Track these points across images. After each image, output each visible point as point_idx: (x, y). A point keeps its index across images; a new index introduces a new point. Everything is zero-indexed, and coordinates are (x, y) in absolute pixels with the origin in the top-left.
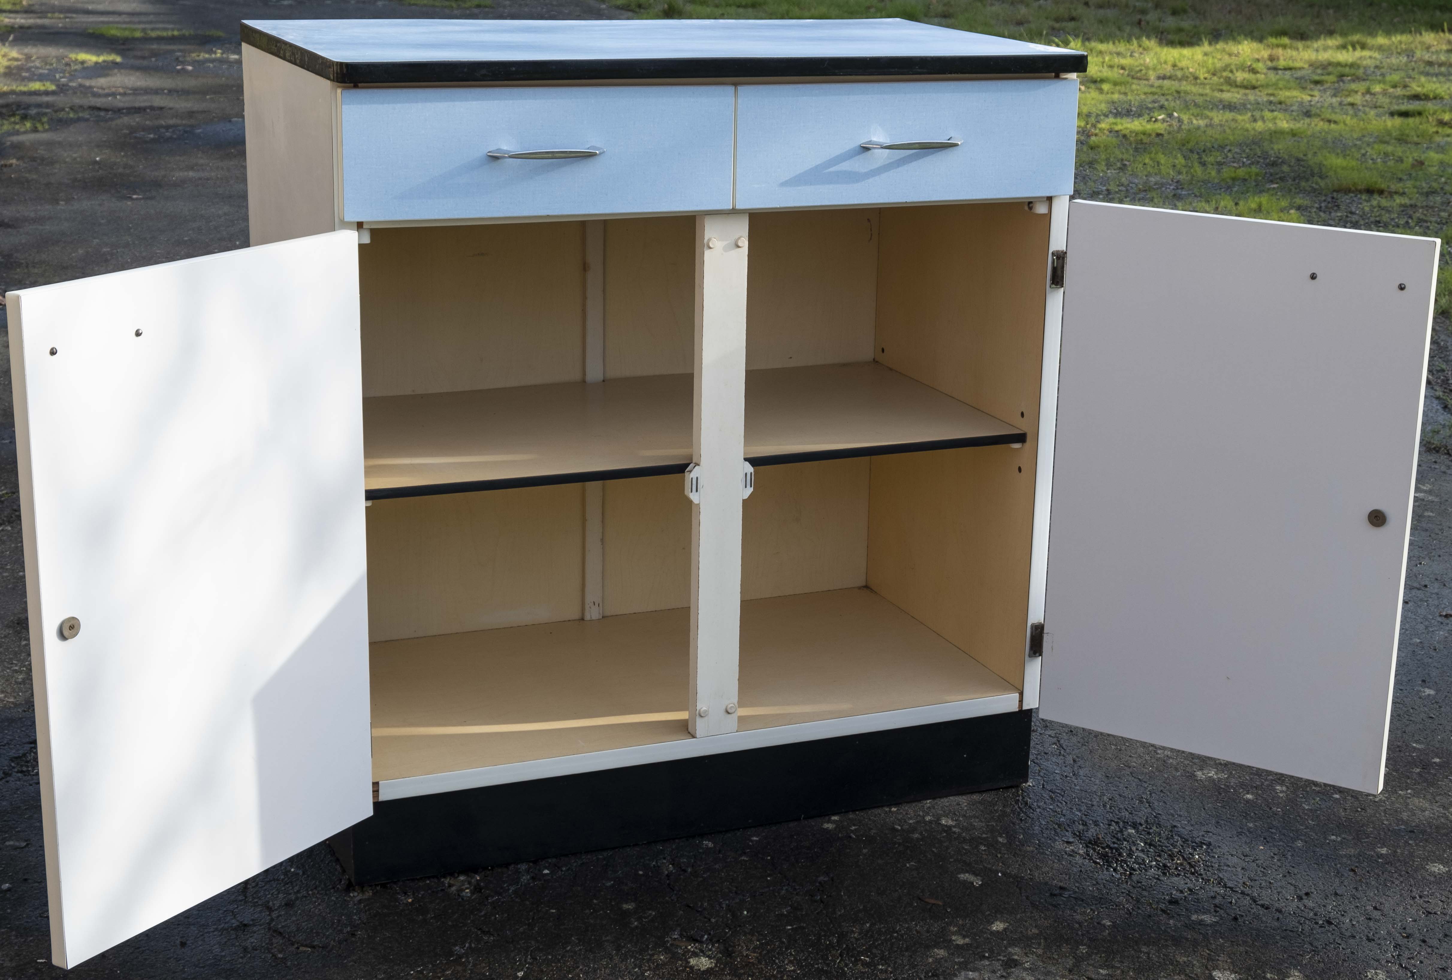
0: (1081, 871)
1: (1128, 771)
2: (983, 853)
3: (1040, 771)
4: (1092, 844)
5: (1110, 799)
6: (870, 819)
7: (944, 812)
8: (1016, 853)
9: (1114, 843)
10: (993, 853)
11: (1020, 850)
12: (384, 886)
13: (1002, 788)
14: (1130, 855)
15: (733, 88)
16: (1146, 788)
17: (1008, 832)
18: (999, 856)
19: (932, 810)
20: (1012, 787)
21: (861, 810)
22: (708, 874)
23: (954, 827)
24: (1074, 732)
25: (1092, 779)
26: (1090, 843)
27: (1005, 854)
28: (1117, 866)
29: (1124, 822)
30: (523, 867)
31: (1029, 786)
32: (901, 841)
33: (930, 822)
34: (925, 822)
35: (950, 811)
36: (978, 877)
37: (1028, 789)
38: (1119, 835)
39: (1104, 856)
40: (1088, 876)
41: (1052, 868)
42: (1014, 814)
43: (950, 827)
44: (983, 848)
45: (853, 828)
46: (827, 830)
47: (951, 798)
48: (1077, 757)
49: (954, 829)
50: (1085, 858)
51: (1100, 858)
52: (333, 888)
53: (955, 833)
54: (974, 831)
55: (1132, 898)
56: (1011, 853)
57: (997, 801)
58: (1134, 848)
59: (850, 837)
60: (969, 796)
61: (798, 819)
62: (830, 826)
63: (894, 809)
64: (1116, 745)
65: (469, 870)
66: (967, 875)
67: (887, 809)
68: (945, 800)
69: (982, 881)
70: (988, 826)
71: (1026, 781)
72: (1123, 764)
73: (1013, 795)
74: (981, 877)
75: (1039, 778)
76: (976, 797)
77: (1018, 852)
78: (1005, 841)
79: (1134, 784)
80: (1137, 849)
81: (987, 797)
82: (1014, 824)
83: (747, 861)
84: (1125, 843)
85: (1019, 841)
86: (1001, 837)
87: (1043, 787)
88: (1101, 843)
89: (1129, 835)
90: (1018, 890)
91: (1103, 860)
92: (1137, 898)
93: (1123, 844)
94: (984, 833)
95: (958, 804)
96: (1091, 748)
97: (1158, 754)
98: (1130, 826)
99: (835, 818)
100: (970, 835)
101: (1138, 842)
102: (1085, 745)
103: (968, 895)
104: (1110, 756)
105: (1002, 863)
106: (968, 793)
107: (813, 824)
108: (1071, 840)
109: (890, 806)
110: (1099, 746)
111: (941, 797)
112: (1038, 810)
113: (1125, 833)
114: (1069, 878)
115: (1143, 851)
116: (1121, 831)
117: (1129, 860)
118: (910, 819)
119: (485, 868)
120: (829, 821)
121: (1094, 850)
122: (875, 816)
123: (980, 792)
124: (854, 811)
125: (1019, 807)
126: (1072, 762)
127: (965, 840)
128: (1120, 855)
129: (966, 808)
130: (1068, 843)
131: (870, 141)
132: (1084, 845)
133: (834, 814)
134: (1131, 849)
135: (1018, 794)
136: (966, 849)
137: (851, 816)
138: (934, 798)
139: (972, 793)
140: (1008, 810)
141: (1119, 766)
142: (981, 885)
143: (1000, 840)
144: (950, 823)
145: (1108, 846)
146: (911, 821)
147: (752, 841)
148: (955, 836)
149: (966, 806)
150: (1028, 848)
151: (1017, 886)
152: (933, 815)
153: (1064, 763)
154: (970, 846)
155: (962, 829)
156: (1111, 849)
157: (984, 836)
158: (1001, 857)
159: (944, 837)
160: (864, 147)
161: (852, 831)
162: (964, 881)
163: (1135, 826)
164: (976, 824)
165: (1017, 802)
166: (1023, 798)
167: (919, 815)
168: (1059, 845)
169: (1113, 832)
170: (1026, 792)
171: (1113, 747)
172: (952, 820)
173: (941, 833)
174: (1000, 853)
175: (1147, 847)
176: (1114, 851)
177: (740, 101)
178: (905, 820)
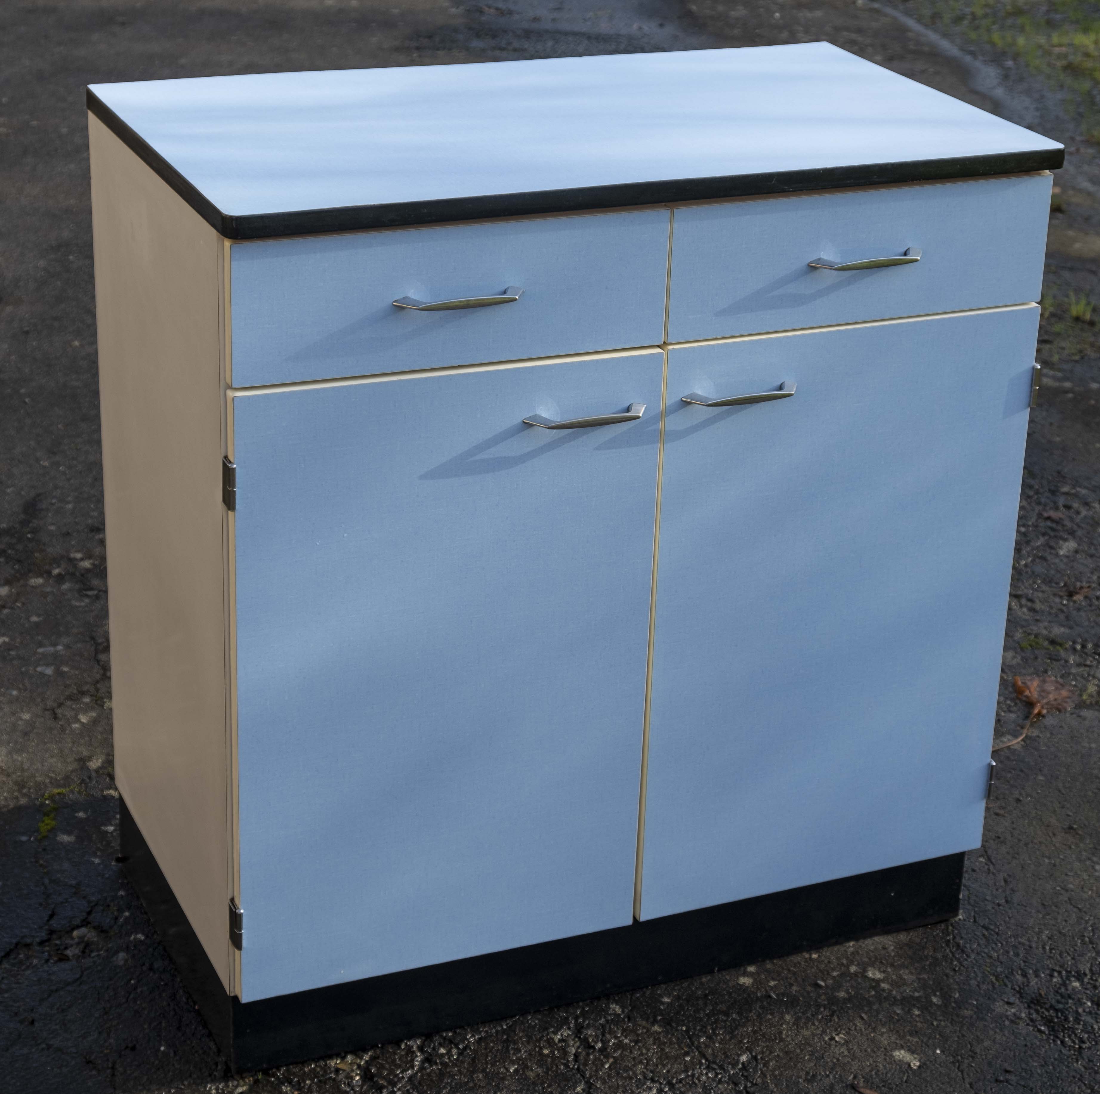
0: (1026, 1045)
1: (1065, 897)
2: (918, 1019)
3: (969, 898)
4: (1035, 1004)
5: (1049, 938)
6: (789, 970)
7: (870, 959)
8: (952, 1019)
9: (1058, 1002)
10: (928, 1020)
11: (958, 1016)
12: (266, 1072)
13: (931, 924)
14: (1077, 1020)
15: (669, 212)
16: (1087, 922)
17: (942, 989)
18: (935, 1023)
19: (858, 958)
20: (941, 922)
21: (780, 957)
22: (619, 1052)
23: (883, 981)
24: (1002, 839)
25: (1028, 908)
26: (1032, 1002)
27: (941, 1020)
28: (1064, 1036)
29: (1067, 971)
30: (415, 1044)
31: (960, 920)
32: (826, 1003)
33: (856, 974)
34: (850, 975)
35: (876, 958)
36: (915, 1056)
37: (958, 923)
38: (1063, 990)
39: (1048, 1022)
40: (1035, 1053)
41: (994, 1041)
42: (946, 962)
43: (878, 982)
44: (917, 1012)
45: (772, 983)
46: (742, 988)
47: (876, 938)
48: (1009, 875)
49: (883, 985)
50: (1028, 1025)
51: (1045, 1025)
52: (210, 1075)
53: (884, 990)
54: (905, 987)
55: (1085, 1085)
56: (948, 1020)
57: (926, 943)
58: (1080, 1010)
59: (770, 997)
60: (894, 935)
61: (711, 972)
62: (745, 981)
63: (815, 956)
64: (1049, 858)
65: (358, 1050)
66: (902, 1052)
67: (807, 956)
68: (869, 941)
69: (920, 1061)
70: (919, 979)
71: (957, 915)
72: (1060, 886)
73: (943, 933)
74: (917, 1054)
75: (969, 907)
76: (902, 937)
77: (955, 1018)
78: (940, 1003)
79: (1074, 916)
80: (1084, 1011)
81: (915, 936)
82: (947, 975)
83: (660, 1033)
84: (1070, 1001)
85: (955, 1002)
86: (935, 995)
87: (975, 921)
88: (1045, 1003)
89: (1074, 989)
90: (960, 1074)
91: (1048, 1027)
92: (1090, 1085)
93: (1067, 1003)
94: (916, 990)
95: (884, 948)
96: (1022, 862)
97: (1096, 871)
98: (1074, 976)
99: (751, 969)
100: (901, 993)
101: (1085, 1001)
102: (1016, 858)
103: (906, 1082)
104: (1044, 874)
105: (939, 1034)
106: (894, 932)
107: (728, 977)
108: (1012, 1000)
109: (809, 950)
110: (1031, 860)
111: (865, 938)
112: (973, 956)
113: (1070, 988)
114: (1014, 1056)
115: (1090, 1013)
116: (1064, 984)
117: (1076, 1026)
118: (833, 970)
119: (374, 1047)
120: (745, 974)
121: (1037, 1012)
122: (795, 966)
123: (907, 930)
124: (771, 958)
125: (951, 951)
126: (1003, 883)
127: (895, 1002)
128: (1066, 1019)
129: (893, 954)
130: (1008, 1003)
131: (819, 259)
132: (1026, 1005)
133: (750, 964)
134: (1077, 1012)
135: (948, 932)
136: (898, 1014)
137: (769, 966)
138: (857, 940)
139: (898, 931)
140: (939, 956)
141: (1055, 888)
142: (919, 1067)
143: (935, 1000)
144: (878, 975)
145: (1052, 1007)
146: (835, 974)
147: (663, 1003)
148: (885, 994)
149: (893, 950)
150: (966, 1011)
151: (958, 1069)
152: (858, 965)
153: (995, 885)
154: (903, 1009)
155: (891, 985)
156: (1057, 1011)
157: (917, 994)
158: (938, 1026)
159: (872, 996)
160: (812, 267)
161: (772, 988)
162: (900, 1061)
163: (1080, 977)
164: (906, 977)
165: (948, 942)
166: (954, 938)
167: (843, 964)
168: (999, 1007)
169: (1055, 985)
170: (956, 929)
171: (1047, 861)
172: (880, 972)
173: (869, 992)
174: (936, 1019)
175: (1095, 1007)
176: (1060, 1014)
177: (676, 225)
178: (828, 971)
